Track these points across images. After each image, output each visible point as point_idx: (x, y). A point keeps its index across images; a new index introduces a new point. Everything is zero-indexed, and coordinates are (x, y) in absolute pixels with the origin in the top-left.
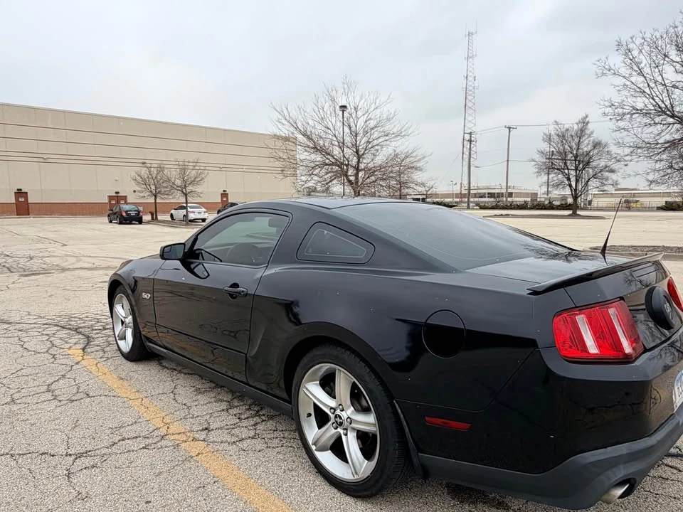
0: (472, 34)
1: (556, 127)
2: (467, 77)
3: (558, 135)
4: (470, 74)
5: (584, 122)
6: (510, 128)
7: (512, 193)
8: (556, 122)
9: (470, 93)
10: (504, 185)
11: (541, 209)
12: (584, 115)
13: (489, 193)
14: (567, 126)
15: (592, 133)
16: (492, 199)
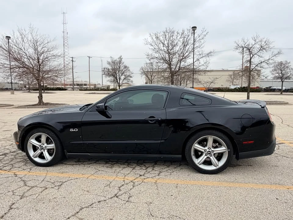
0: (65, 13)
1: (111, 59)
2: (64, 32)
3: (112, 62)
4: (65, 31)
5: (121, 58)
6: (89, 57)
7: (86, 84)
8: (111, 57)
9: (66, 39)
10: (88, 81)
11: (105, 90)
12: (120, 56)
13: (77, 84)
14: (115, 59)
15: (124, 63)
16: (78, 87)
